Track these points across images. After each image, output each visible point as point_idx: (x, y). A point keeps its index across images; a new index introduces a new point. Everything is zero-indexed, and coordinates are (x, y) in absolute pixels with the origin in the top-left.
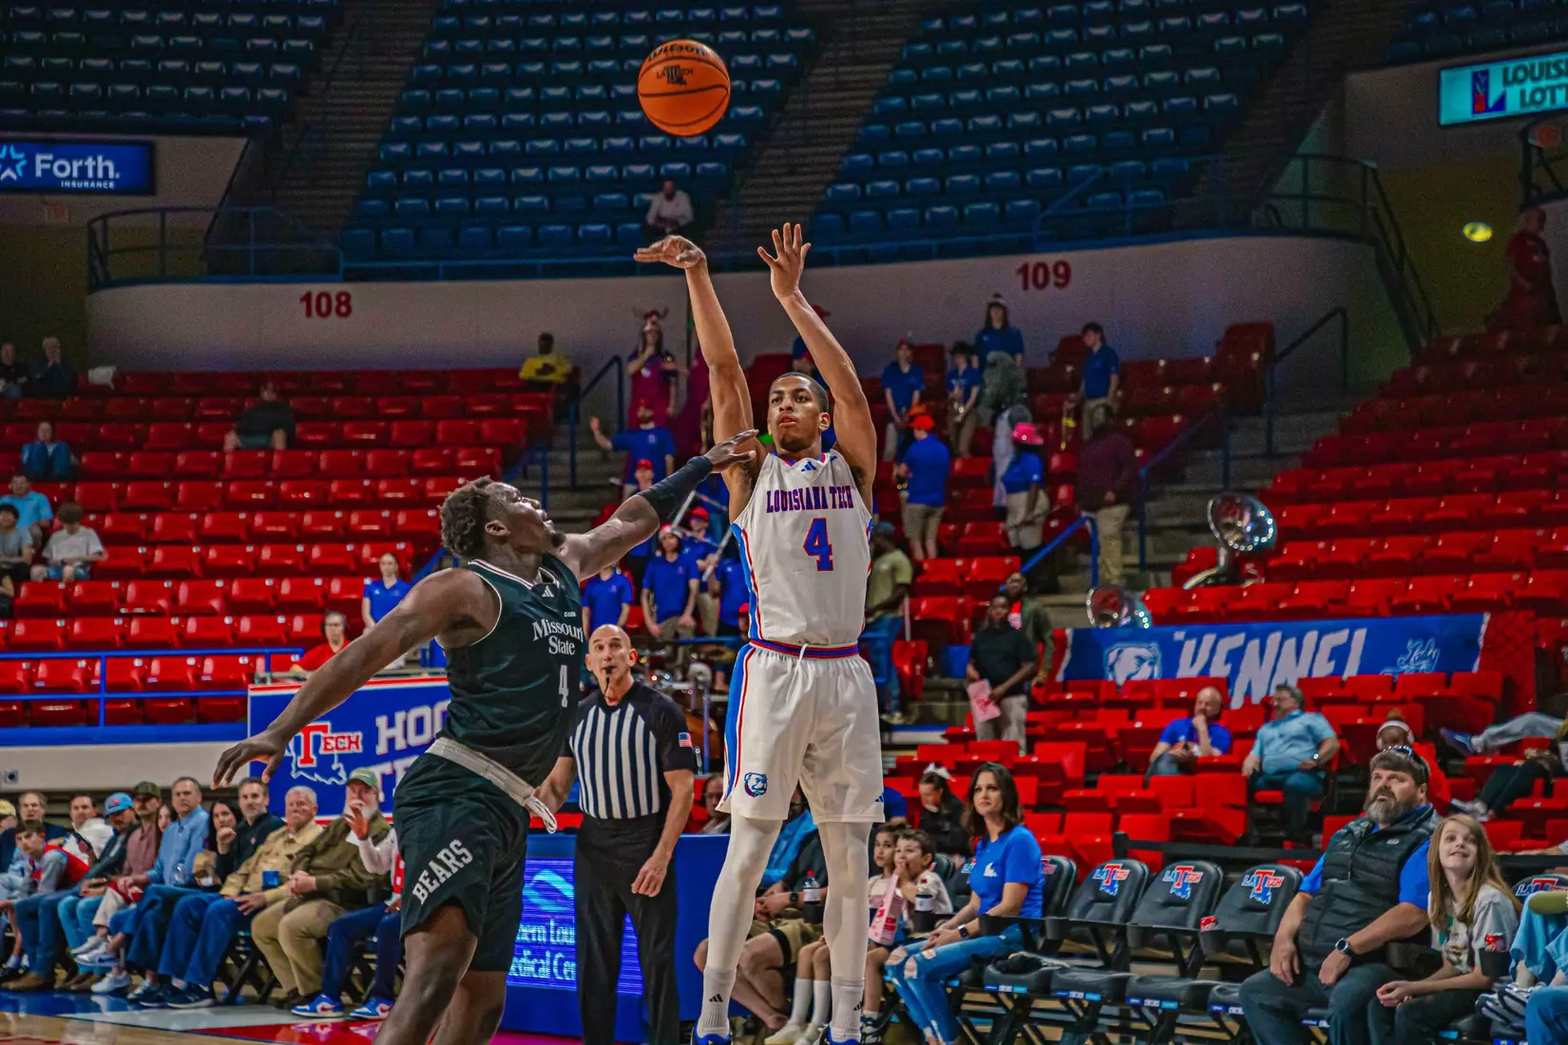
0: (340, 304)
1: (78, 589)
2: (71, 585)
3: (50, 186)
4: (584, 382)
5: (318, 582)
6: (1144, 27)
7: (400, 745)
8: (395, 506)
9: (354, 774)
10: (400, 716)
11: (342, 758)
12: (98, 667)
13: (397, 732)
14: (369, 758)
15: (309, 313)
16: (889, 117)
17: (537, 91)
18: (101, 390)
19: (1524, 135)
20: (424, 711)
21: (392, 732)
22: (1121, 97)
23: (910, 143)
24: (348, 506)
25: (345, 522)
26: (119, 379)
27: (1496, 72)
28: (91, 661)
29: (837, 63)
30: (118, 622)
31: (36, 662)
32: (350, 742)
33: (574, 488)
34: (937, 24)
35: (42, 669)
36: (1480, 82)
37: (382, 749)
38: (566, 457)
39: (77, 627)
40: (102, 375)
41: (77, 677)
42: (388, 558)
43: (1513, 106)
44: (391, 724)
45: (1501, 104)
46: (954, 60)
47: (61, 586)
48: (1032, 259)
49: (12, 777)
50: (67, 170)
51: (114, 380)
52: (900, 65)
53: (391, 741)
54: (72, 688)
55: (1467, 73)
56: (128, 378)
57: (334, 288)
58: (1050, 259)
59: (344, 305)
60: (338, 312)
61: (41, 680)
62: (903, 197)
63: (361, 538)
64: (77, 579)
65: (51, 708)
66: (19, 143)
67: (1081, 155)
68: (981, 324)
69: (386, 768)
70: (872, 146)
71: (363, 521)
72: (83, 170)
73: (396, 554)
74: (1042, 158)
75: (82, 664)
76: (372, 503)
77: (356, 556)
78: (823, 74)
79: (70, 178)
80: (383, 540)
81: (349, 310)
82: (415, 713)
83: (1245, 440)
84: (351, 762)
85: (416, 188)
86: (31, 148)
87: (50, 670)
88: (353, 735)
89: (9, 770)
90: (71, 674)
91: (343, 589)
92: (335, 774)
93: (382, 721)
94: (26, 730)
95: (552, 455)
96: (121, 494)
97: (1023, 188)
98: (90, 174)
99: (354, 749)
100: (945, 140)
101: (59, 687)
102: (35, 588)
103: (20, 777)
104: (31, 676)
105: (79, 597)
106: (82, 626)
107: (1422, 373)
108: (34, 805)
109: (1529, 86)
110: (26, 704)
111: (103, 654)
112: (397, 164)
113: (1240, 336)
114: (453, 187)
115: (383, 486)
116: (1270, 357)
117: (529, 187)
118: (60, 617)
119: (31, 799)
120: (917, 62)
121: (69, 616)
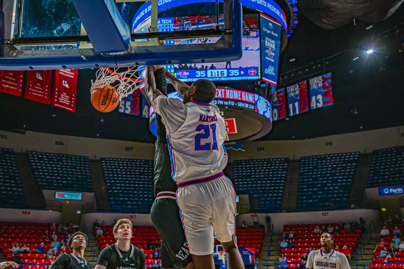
3: (393, 193)
50: (395, 191)
66: (388, 188)
72: (397, 191)
79: (395, 192)
86: (389, 188)
98: (398, 191)
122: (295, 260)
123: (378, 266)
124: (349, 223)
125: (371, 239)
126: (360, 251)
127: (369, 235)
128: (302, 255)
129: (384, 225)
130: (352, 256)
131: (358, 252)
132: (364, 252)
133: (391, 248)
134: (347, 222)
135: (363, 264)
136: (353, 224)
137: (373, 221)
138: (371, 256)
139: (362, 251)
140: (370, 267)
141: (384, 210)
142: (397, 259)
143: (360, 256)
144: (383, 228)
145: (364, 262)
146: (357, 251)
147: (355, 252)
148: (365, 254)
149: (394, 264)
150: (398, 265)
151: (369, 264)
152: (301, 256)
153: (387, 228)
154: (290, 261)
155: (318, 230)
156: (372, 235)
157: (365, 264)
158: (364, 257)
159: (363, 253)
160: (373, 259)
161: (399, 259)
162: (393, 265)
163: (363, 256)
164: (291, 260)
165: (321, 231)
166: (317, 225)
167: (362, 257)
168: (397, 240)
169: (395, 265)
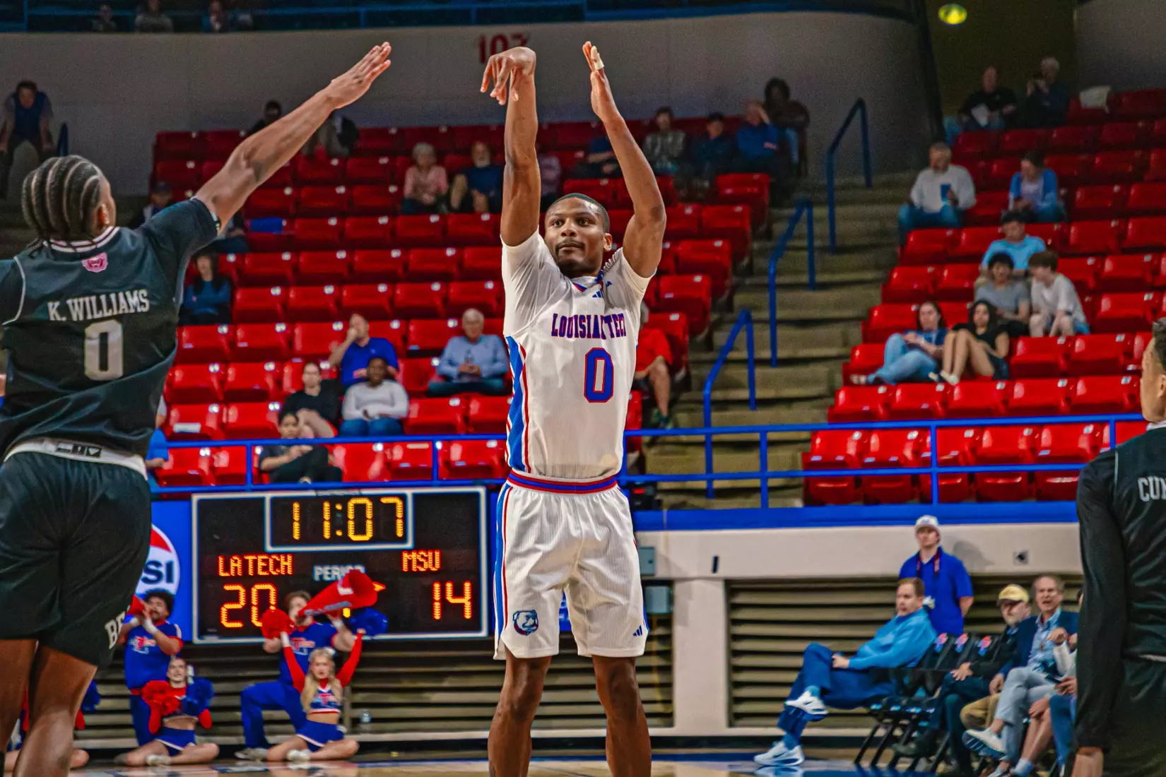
1: (1079, 345)
2: (1071, 340)
12: (1107, 432)
18: (1095, 113)
26: (1113, 100)
28: (1099, 426)
30: (1125, 380)
31: (1038, 428)
35: (1046, 436)
39: (1081, 388)
40: (1094, 97)
41: (1084, 444)
47: (1061, 341)
49: (1022, 557)
51: (1109, 102)
54: (1079, 457)
56: (1124, 100)
61: (1045, 448)
64: (1079, 334)
65: (1058, 480)
75: (1089, 429)
87: (1055, 437)
89: (1019, 550)
90: (1076, 442)
94: (1030, 505)
96: (1121, 233)
101: (1066, 456)
102: (1033, 344)
103: (1031, 557)
104: (1034, 443)
105: (1081, 353)
106: (1087, 385)
108: (1050, 590)
110: (1031, 476)
111: (1113, 418)
118: (1063, 376)
119: (1045, 583)
121: (1072, 376)
122: (232, 414)
123: (863, 446)
124: (677, 125)
125: (837, 248)
126: (742, 335)
127: (820, 212)
128: (299, 372)
129: (940, 136)
130: (681, 375)
131: (730, 347)
132: (774, 348)
133: (973, 311)
134: (663, 119)
135: (756, 436)
136: (714, 129)
137: (860, 104)
138: (821, 370)
139: (762, 334)
140: (806, 456)
141: (955, 17)
142: (1009, 390)
143: (741, 373)
144: (924, 163)
145: (763, 416)
146: (720, 338)
147: (709, 345)
148: (775, 362)
149: (980, 430)
150: (1005, 434)
151: (805, 435)
152: (287, 382)
153: (958, 159)
154: (195, 428)
155: (437, 176)
156: (839, 210)
157: (772, 436)
158: (770, 383)
159: (766, 354)
160: (834, 394)
161: (1019, 390)
162: (969, 434)
163: (759, 372)
164: (201, 417)
165: (460, 180)
166: (428, 134)
167: (752, 386)
168: (1025, 249)
169: (986, 439)
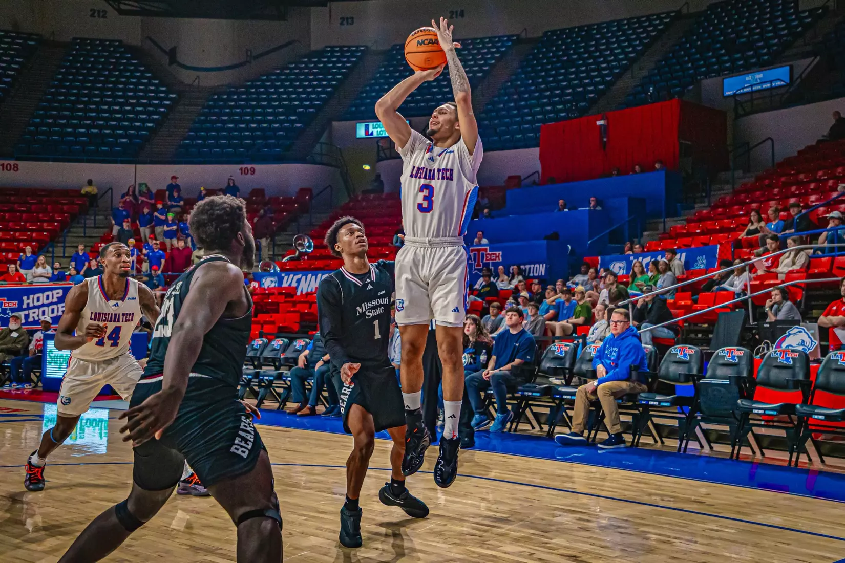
0: (14, 167)
4: (99, 196)
5: (4, 254)
6: (277, 103)
7: (31, 305)
8: (32, 231)
9: (14, 314)
10: (31, 297)
11: (10, 309)
13: (30, 301)
14: (20, 309)
15: (3, 170)
16: (200, 122)
17: (85, 106)
19: (378, 142)
20: (40, 295)
21: (28, 301)
22: (270, 122)
23: (208, 130)
24: (15, 231)
25: (14, 235)
27: (371, 125)
29: (185, 105)
32: (14, 304)
33: (95, 227)
34: (216, 97)
36: (367, 127)
37: (25, 306)
38: (93, 218)
42: (28, 247)
43: (375, 134)
44: (28, 299)
45: (372, 134)
46: (221, 107)
48: (244, 166)
52: (204, 107)
53: (28, 304)
55: (364, 124)
57: (12, 162)
58: (249, 166)
59: (16, 168)
60: (14, 169)
62: (204, 146)
63: (19, 241)
67: (259, 137)
68: (226, 185)
69: (26, 312)
70: (196, 130)
71: (20, 236)
73: (32, 246)
74: (247, 138)
76: (24, 230)
77: (18, 246)
78: (181, 108)
80: (28, 242)
81: (18, 170)
82: (36, 296)
83: (304, 220)
84: (13, 310)
85: (43, 133)
88: (15, 302)
91: (13, 257)
92: (8, 314)
93: (25, 298)
95: (88, 217)
97: (241, 146)
99: (14, 306)
100: (218, 130)
107: (351, 204)
109: (379, 130)
112: (37, 125)
113: (304, 191)
114: (56, 133)
115: (28, 225)
116: (311, 198)
117: (83, 135)
120: (209, 107)
